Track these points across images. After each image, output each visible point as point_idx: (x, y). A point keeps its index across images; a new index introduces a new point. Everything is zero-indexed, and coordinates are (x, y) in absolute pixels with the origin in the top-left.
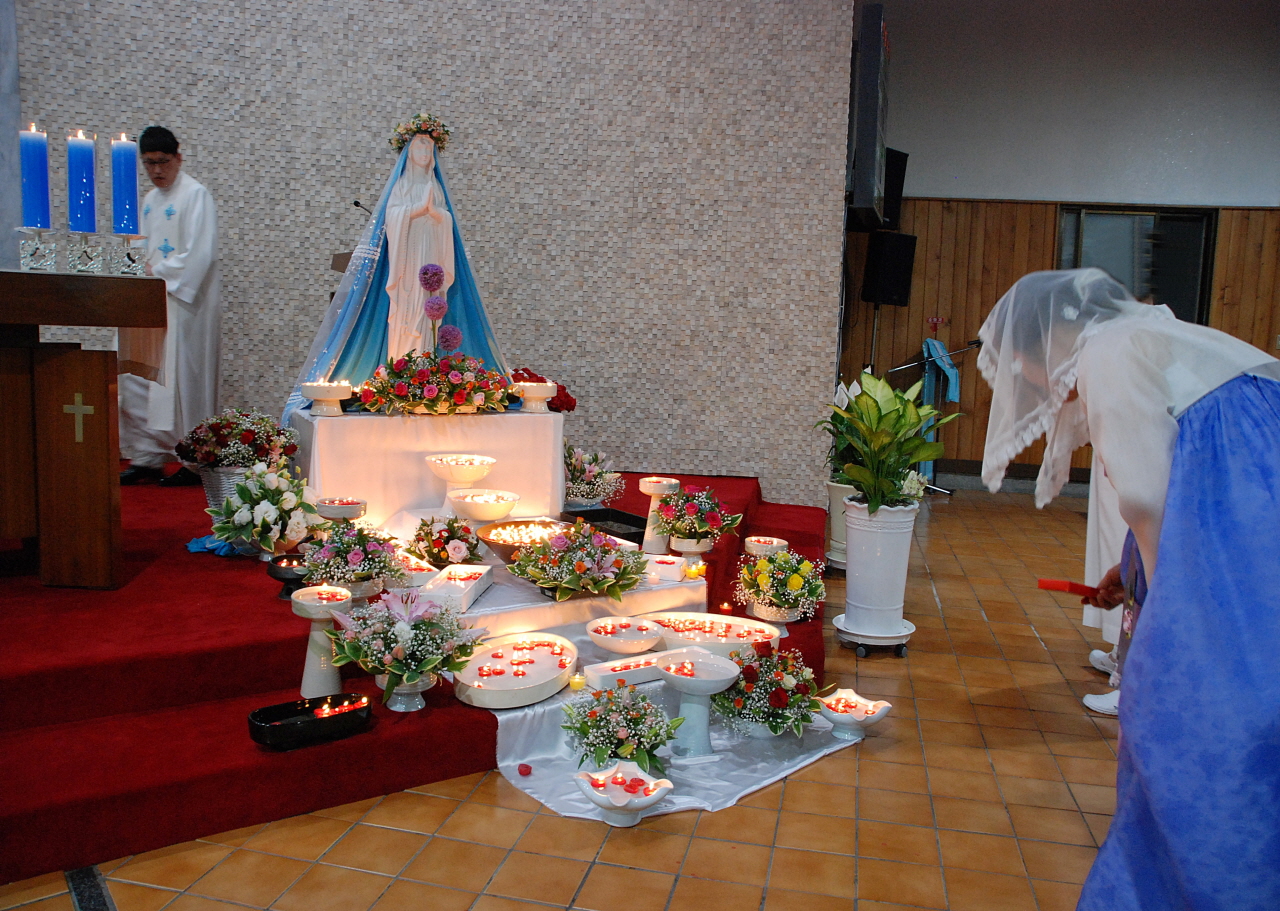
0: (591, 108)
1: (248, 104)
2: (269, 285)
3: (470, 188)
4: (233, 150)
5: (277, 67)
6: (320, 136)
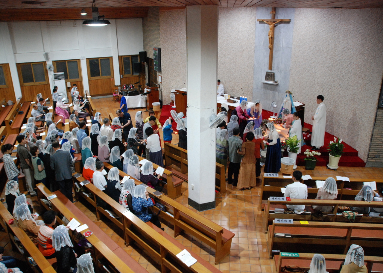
0: (349, 79)
1: (311, 73)
2: (311, 99)
3: (334, 89)
4: (309, 80)
5: (315, 68)
6: (318, 79)
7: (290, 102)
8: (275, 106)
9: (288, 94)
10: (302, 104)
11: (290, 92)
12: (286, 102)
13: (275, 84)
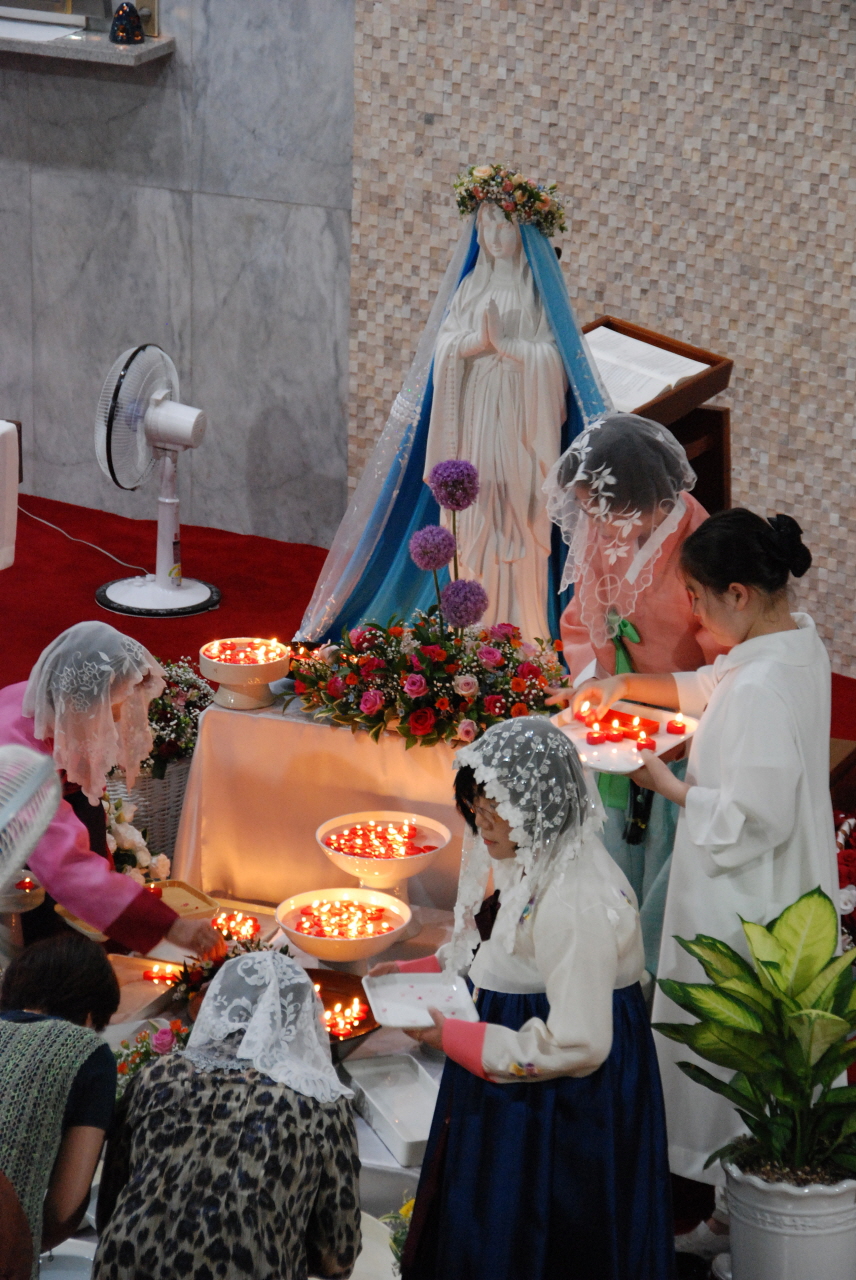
7: (540, 350)
8: (178, 417)
9: (495, 229)
10: (697, 368)
11: (531, 194)
12: (467, 362)
13: (125, 54)
